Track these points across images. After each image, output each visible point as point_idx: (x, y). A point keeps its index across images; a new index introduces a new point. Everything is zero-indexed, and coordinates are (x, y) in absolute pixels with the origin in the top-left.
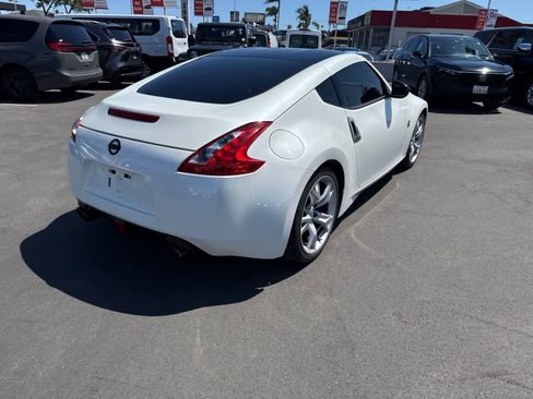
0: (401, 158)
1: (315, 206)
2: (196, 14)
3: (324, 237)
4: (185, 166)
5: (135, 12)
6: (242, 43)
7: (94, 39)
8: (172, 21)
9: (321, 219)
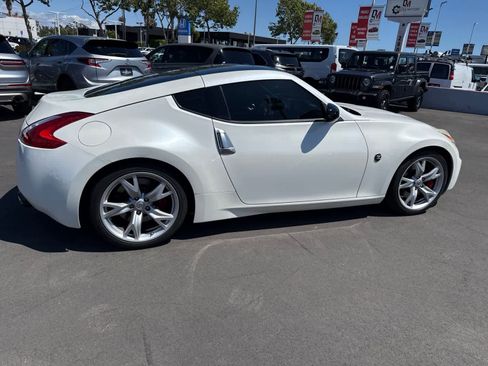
1: (148, 200)
2: (408, 45)
8: (340, 50)
9: (152, 214)
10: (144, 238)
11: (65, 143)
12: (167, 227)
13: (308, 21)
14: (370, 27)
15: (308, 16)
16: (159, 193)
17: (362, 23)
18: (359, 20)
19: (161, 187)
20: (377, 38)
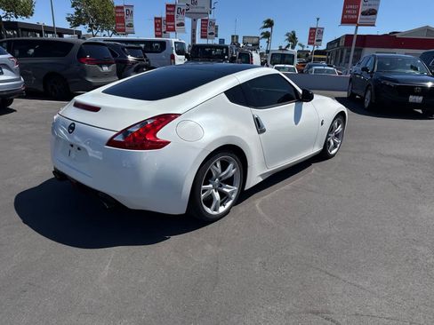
0: (317, 149)
1: (220, 178)
2: (202, 37)
3: (228, 204)
4: (111, 142)
5: (156, 36)
6: (225, 60)
7: (114, 55)
8: (175, 43)
9: (225, 190)
10: (222, 209)
11: (169, 142)
12: (234, 196)
13: (120, 15)
14: (177, 22)
15: (120, 11)
16: (231, 170)
17: (170, 18)
18: (167, 15)
19: (231, 166)
20: (184, 32)
